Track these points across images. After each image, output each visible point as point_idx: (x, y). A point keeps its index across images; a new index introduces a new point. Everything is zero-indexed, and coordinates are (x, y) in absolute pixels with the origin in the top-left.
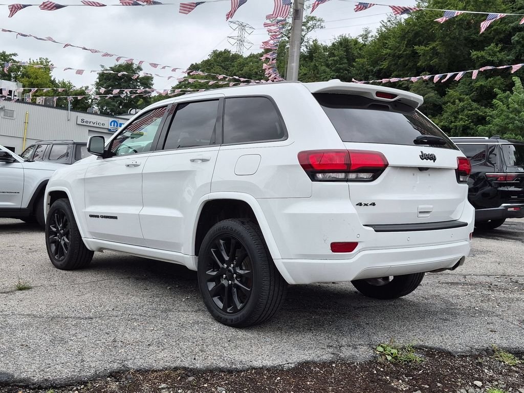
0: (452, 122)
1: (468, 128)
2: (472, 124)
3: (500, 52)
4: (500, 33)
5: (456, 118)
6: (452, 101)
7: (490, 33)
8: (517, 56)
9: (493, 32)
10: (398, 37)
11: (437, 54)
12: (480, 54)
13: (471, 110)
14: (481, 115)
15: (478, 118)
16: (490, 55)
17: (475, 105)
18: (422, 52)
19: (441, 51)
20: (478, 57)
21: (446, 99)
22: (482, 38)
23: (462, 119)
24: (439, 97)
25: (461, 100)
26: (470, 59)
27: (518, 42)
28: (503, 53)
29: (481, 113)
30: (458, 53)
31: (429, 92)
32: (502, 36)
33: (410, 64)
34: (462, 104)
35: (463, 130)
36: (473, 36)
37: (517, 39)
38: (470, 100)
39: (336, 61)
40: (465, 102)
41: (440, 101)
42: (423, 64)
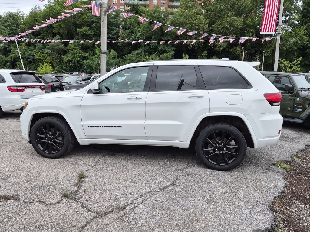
0: (72, 58)
1: (80, 61)
2: (81, 59)
3: (89, 30)
4: (87, 22)
5: (74, 56)
6: (71, 49)
7: (83, 22)
8: (95, 33)
9: (84, 22)
10: (43, 17)
11: (62, 28)
12: (81, 30)
13: (80, 54)
14: (84, 56)
15: (83, 57)
16: (85, 31)
17: (81, 52)
18: (55, 26)
19: (64, 27)
20: (80, 32)
21: (68, 48)
22: (80, 23)
23: (77, 57)
24: (64, 47)
25: (75, 49)
26: (76, 32)
27: (95, 27)
28: (90, 31)
29: (84, 55)
30: (71, 28)
31: (61, 44)
32: (88, 23)
33: (50, 31)
34: (76, 51)
35: (78, 62)
36: (77, 22)
37: (95, 26)
38: (79, 49)
39: (10, 25)
40: (77, 50)
41: (65, 49)
42: (56, 32)
